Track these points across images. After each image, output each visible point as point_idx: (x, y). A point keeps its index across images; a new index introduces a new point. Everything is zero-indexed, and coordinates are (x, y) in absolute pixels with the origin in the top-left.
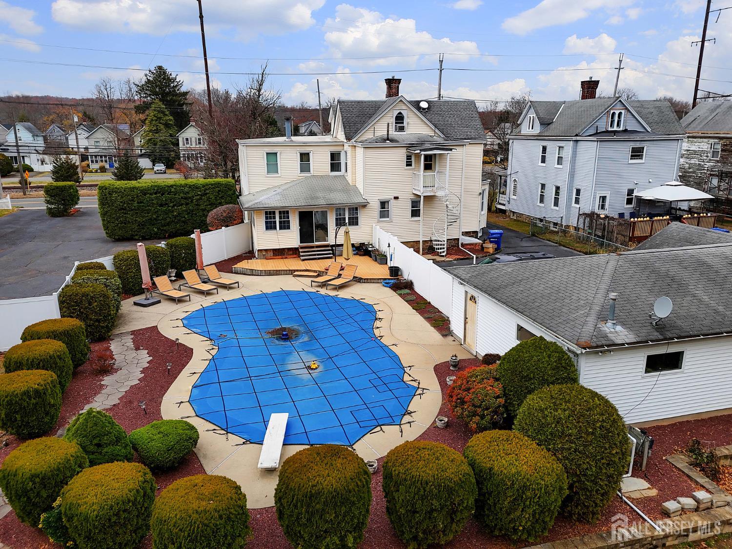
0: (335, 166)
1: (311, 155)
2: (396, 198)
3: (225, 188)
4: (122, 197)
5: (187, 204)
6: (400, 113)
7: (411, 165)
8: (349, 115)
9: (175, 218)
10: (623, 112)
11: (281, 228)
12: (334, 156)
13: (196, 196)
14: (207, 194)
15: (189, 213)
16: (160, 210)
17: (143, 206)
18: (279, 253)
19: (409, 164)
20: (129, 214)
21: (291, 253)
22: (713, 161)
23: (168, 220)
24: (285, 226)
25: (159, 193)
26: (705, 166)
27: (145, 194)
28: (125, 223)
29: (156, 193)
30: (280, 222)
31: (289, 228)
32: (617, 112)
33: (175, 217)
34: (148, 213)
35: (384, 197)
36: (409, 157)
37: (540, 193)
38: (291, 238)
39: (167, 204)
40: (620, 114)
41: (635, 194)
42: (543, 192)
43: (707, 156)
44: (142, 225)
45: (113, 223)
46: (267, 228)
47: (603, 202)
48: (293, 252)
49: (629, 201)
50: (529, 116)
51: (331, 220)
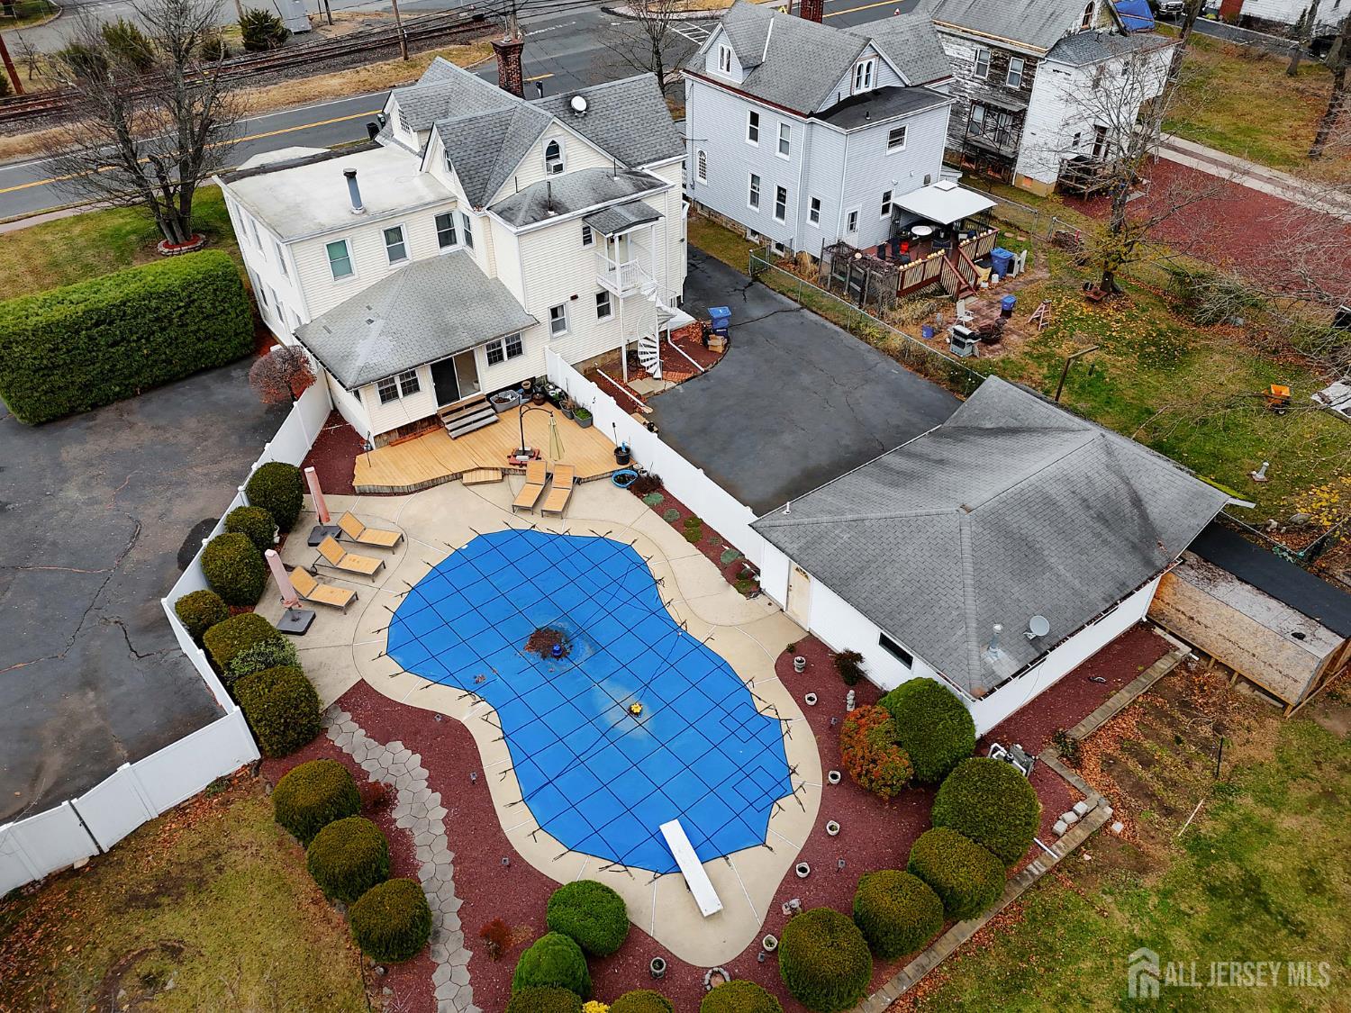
0: (446, 238)
1: (403, 230)
2: (574, 298)
4: (34, 349)
5: (163, 329)
6: (553, 142)
7: (590, 241)
8: (462, 154)
10: (873, 60)
11: (405, 394)
12: (444, 222)
13: (175, 310)
15: (171, 344)
16: (114, 353)
17: (80, 354)
18: (408, 431)
19: (587, 240)
20: (57, 374)
21: (426, 424)
22: (977, 81)
23: (135, 365)
24: (411, 387)
25: (103, 322)
27: (77, 332)
28: (52, 392)
29: (97, 324)
30: (403, 385)
31: (417, 389)
32: (865, 64)
33: (147, 357)
34: (94, 364)
35: (555, 304)
36: (586, 230)
37: (750, 189)
38: (424, 403)
39: (123, 339)
40: (870, 64)
41: (893, 200)
42: (754, 188)
44: (87, 387)
45: (29, 397)
46: (384, 400)
47: (852, 220)
48: (433, 422)
49: (885, 210)
50: (720, 45)
51: (481, 359)
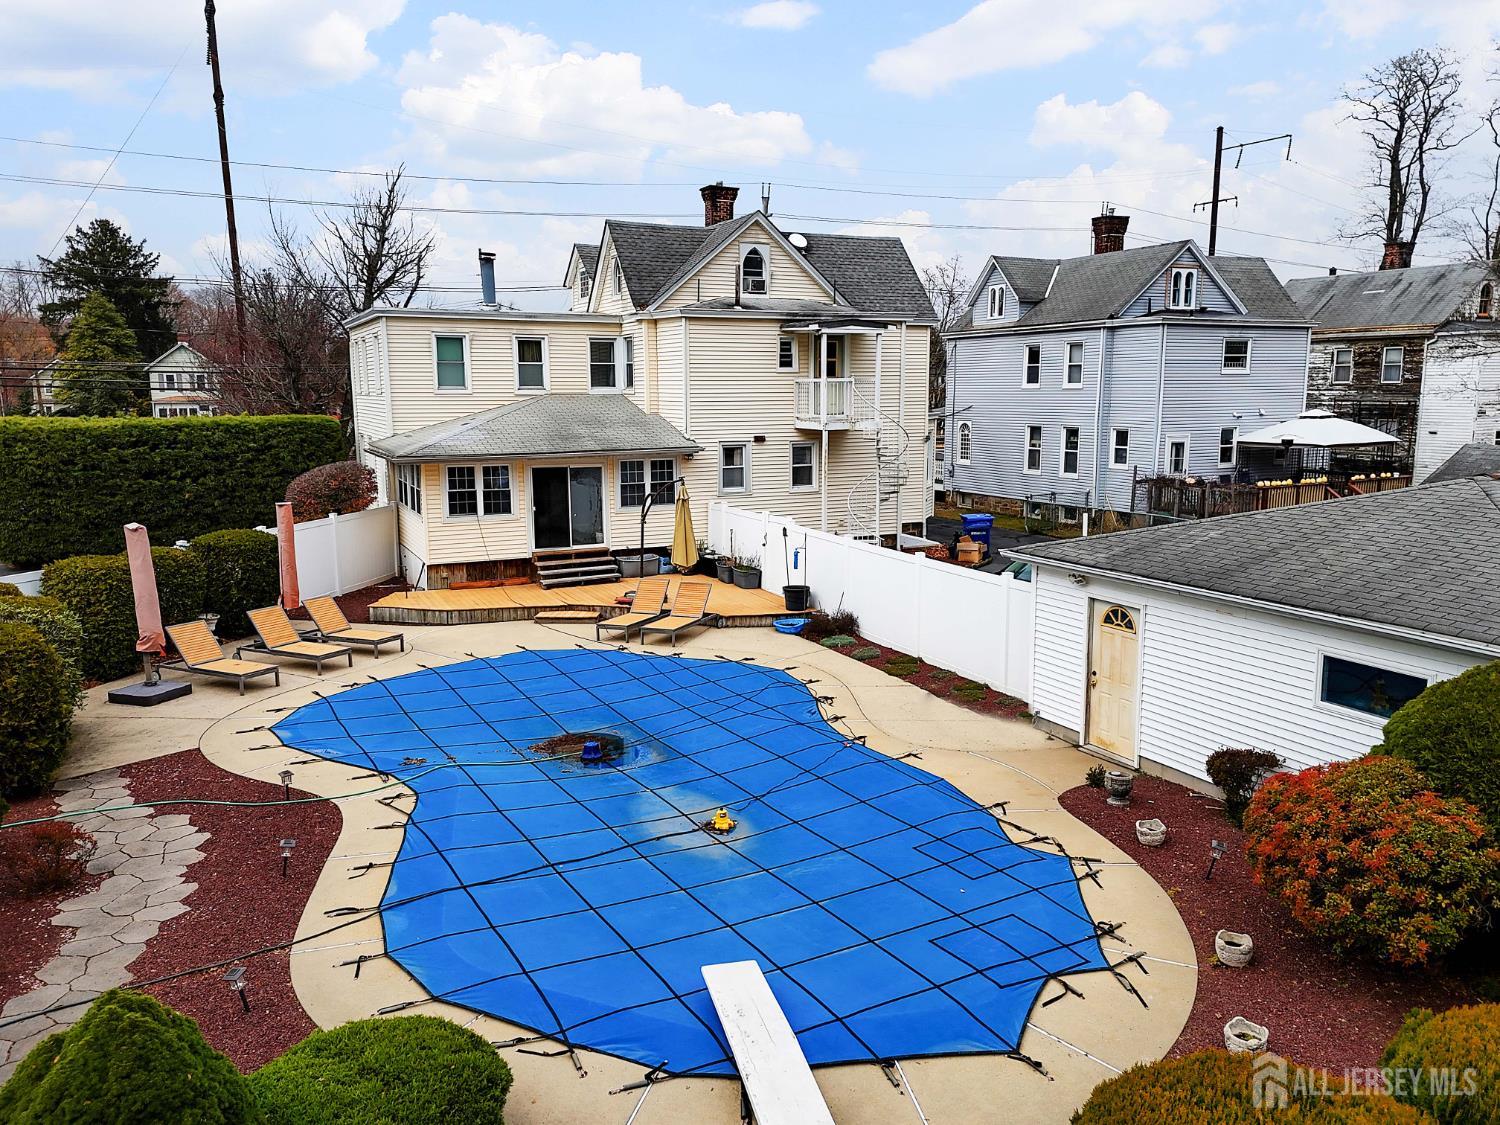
0: (602, 374)
1: (545, 346)
2: (760, 439)
3: (318, 433)
4: (41, 454)
5: (220, 472)
6: (754, 251)
7: (789, 364)
8: (634, 254)
9: (186, 507)
10: (1194, 271)
11: (487, 511)
12: (602, 351)
13: (242, 452)
14: (271, 447)
15: (224, 495)
16: (145, 487)
17: (99, 476)
18: (483, 573)
19: (785, 362)
20: (61, 497)
21: (513, 572)
22: (1338, 387)
23: (168, 512)
24: (498, 503)
25: (145, 443)
26: (1323, 398)
27: (105, 448)
28: (47, 522)
29: (134, 445)
30: (486, 496)
31: (507, 509)
32: (1184, 273)
33: (188, 504)
34: (113, 495)
35: (732, 437)
36: (785, 347)
37: (1027, 447)
38: (513, 534)
39: (162, 472)
40: (1190, 276)
41: (1236, 438)
42: (1034, 445)
43: (1325, 379)
45: (13, 520)
46: (453, 510)
47: (1177, 455)
48: (520, 570)
49: (1225, 455)
50: (991, 288)
51: (611, 491)
